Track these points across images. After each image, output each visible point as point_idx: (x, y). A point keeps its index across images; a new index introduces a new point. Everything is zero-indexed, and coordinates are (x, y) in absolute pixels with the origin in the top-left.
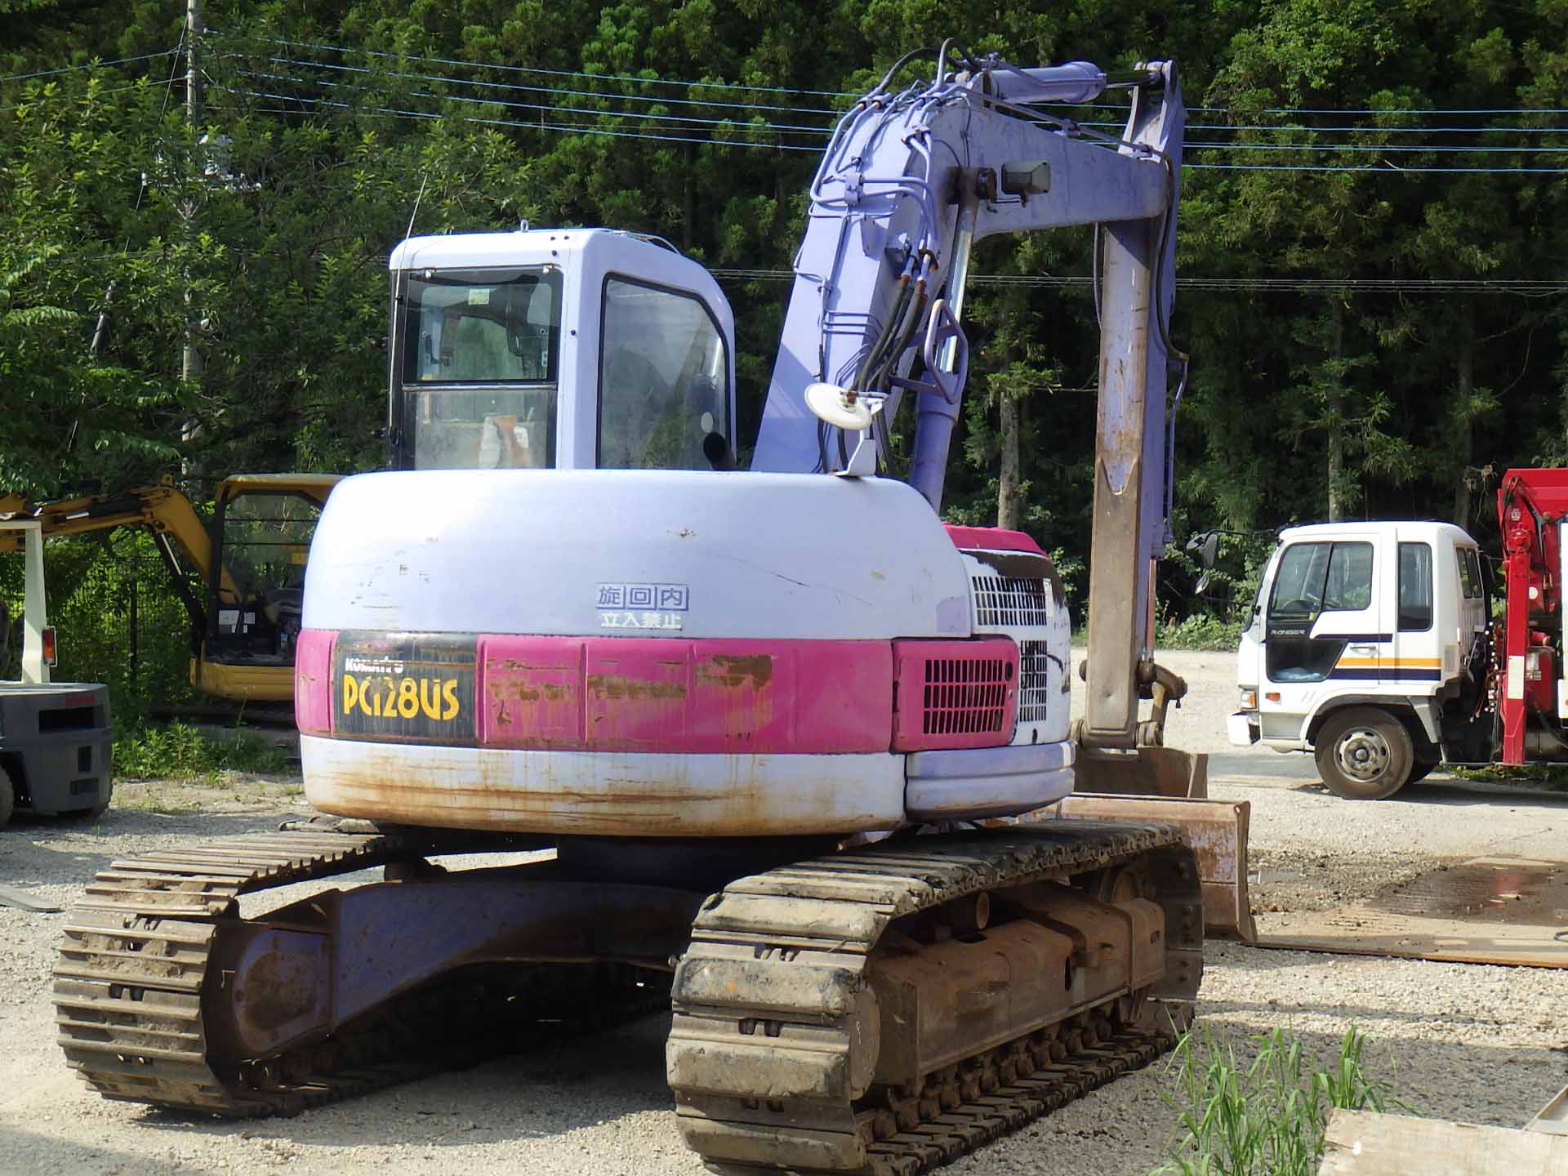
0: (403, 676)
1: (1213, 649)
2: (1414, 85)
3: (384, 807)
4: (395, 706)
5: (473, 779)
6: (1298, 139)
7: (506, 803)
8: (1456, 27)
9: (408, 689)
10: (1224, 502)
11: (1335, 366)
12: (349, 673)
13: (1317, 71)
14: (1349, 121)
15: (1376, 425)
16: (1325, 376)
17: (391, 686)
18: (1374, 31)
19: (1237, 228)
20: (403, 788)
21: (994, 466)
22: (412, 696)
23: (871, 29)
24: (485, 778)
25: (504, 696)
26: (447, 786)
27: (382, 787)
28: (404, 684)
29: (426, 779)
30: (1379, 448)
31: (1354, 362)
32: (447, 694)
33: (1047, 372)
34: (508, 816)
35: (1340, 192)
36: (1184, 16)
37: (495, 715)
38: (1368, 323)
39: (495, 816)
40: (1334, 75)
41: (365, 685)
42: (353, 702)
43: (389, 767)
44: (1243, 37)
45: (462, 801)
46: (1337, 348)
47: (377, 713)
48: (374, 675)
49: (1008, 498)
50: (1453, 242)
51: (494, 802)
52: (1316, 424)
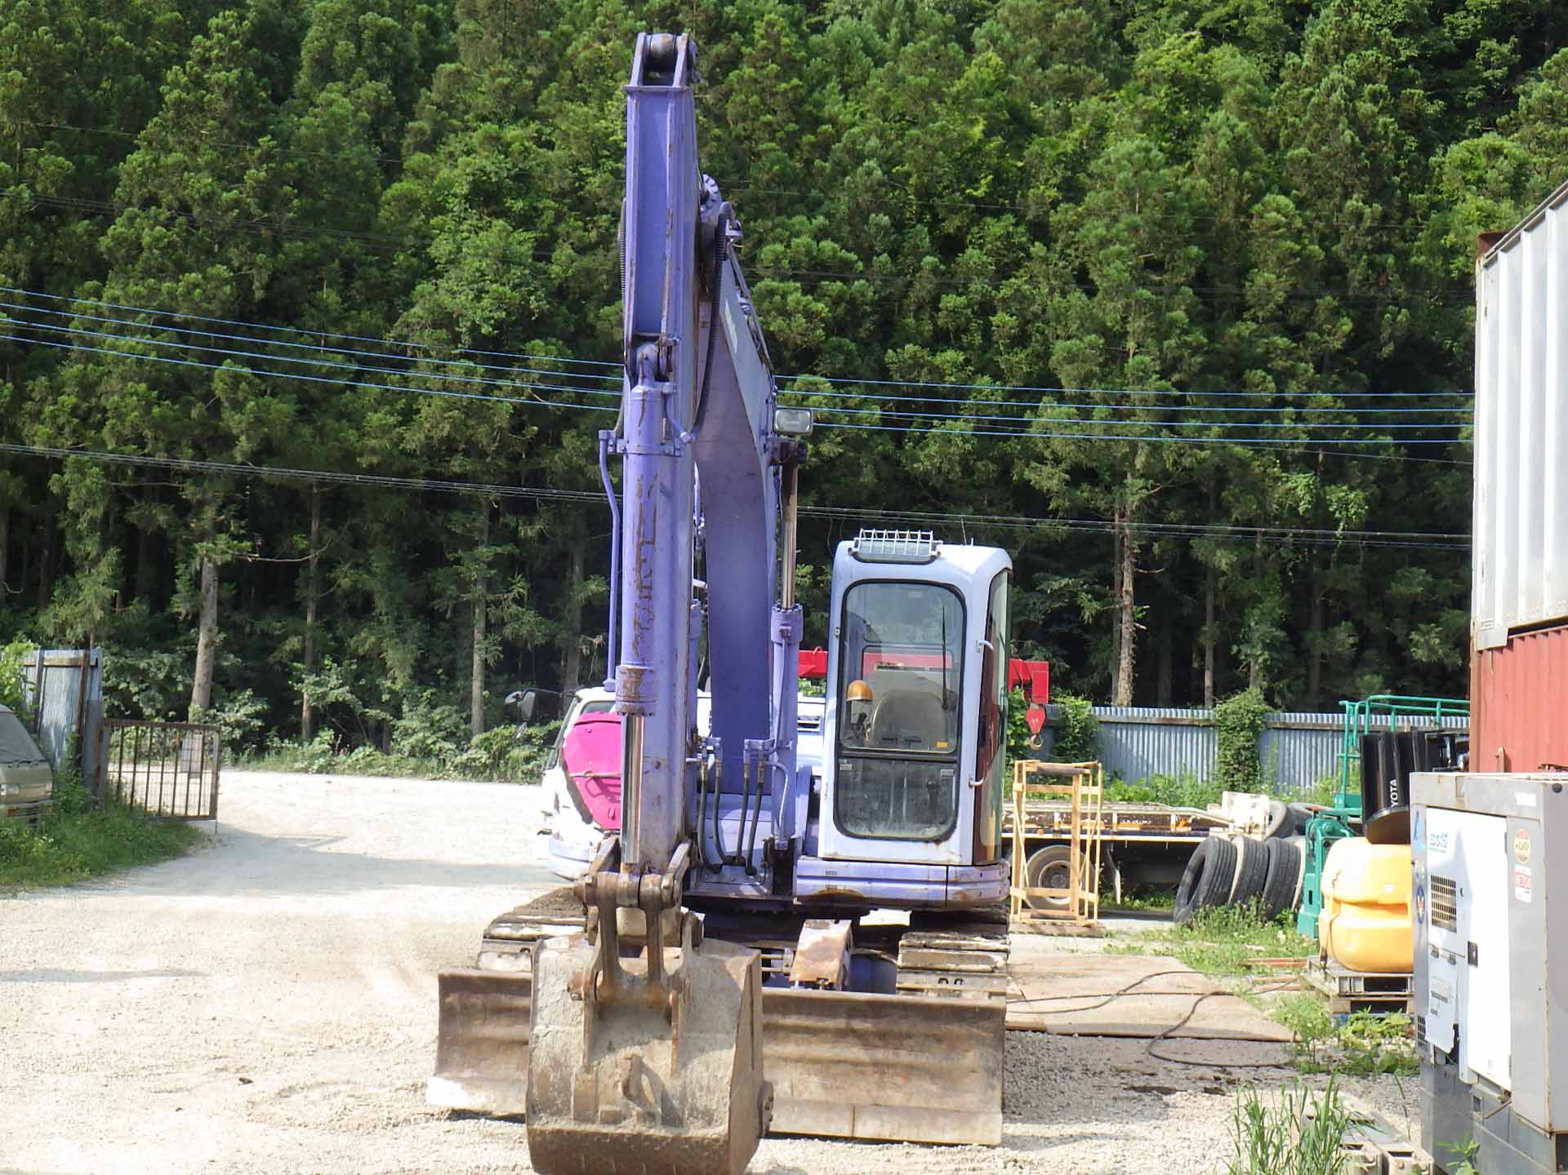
1: (377, 775)
2: (559, 338)
6: (469, 372)
8: (586, 296)
10: (392, 656)
11: (485, 552)
13: (486, 320)
14: (510, 362)
15: (514, 600)
16: (475, 560)
18: (530, 293)
19: (414, 439)
21: (194, 621)
23: (109, 249)
30: (516, 618)
31: (499, 550)
33: (246, 544)
35: (502, 419)
36: (371, 265)
38: (510, 520)
40: (498, 325)
44: (424, 287)
46: (485, 538)
49: (206, 646)
50: (583, 462)
52: (466, 597)
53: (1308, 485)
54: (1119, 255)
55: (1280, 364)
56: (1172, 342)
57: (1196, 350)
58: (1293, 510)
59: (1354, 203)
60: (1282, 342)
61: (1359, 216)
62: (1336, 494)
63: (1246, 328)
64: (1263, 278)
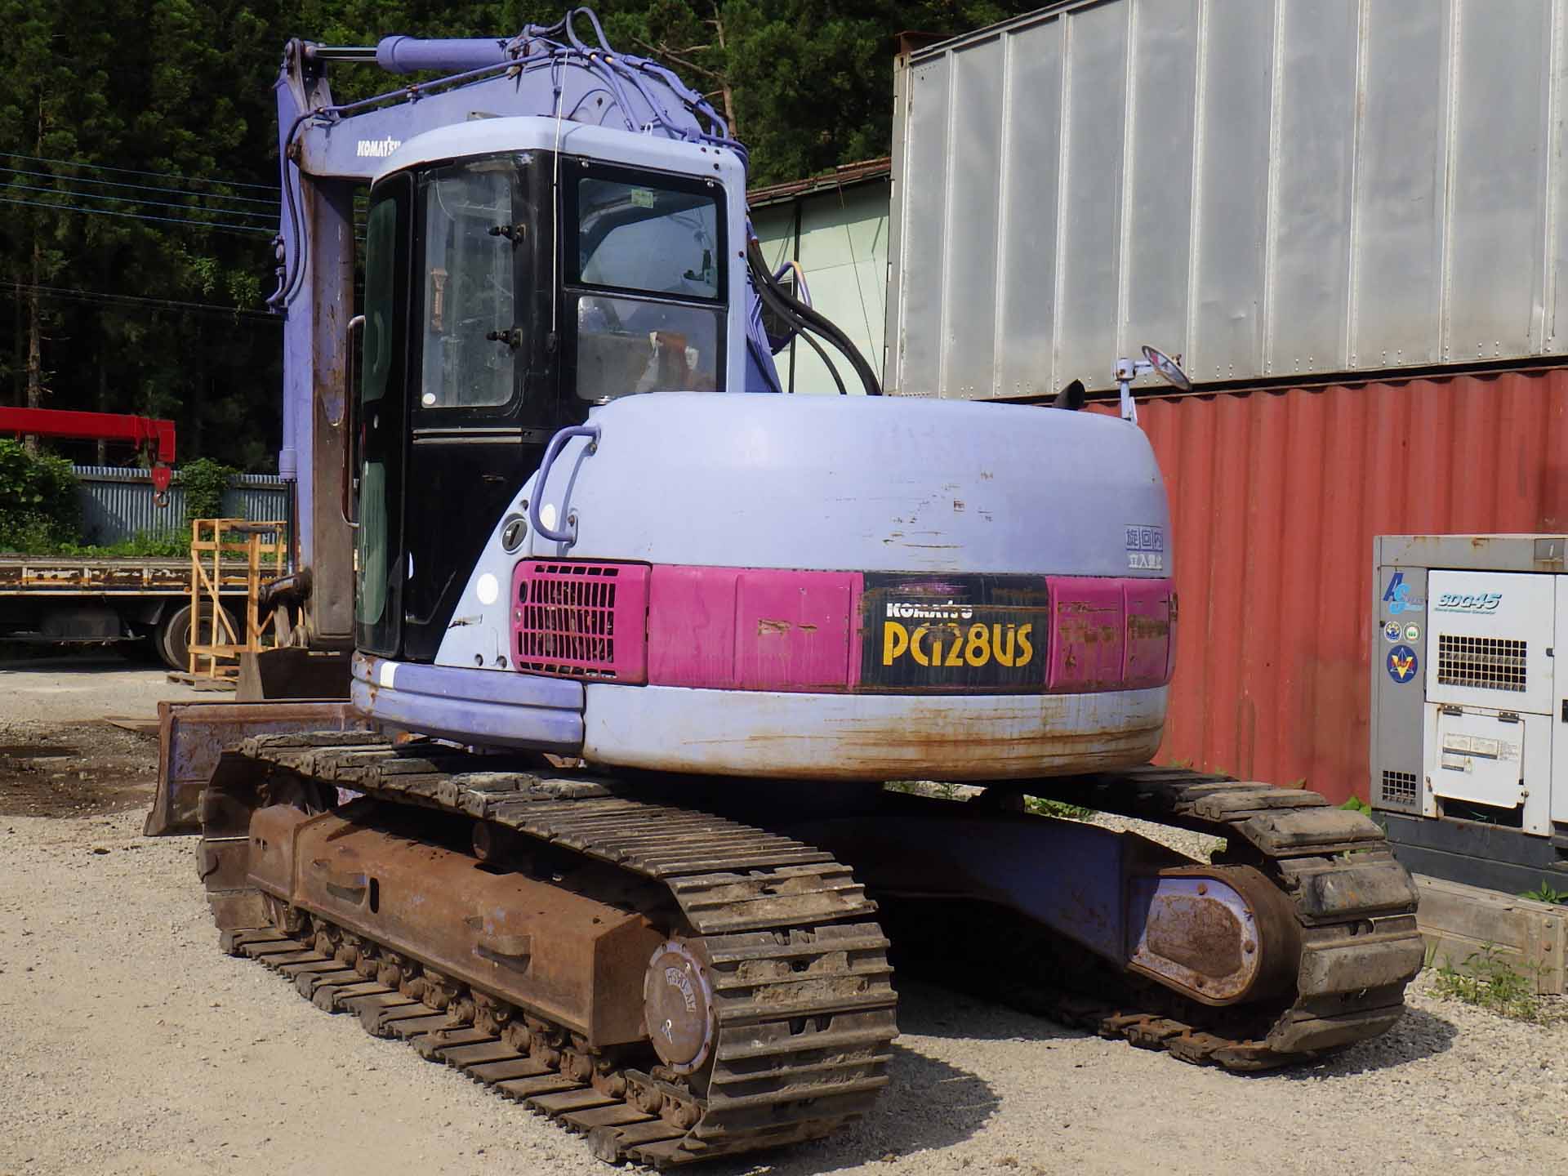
0: (972, 621)
3: (925, 765)
4: (961, 654)
5: (1033, 727)
7: (1059, 749)
9: (978, 635)
12: (893, 619)
17: (957, 632)
20: (956, 743)
22: (983, 643)
24: (1045, 725)
25: (1072, 639)
26: (1007, 736)
27: (928, 742)
28: (973, 630)
29: (987, 730)
32: (1022, 640)
34: (1058, 761)
37: (1064, 660)
39: (1046, 762)
41: (919, 633)
42: (900, 650)
43: (941, 722)
45: (1020, 750)
47: (937, 662)
48: (934, 621)
51: (1049, 749)
53: (211, 269)
54: (38, 30)
55: (185, 154)
56: (92, 122)
57: (114, 133)
58: (198, 290)
59: (245, 14)
60: (188, 134)
61: (251, 28)
62: (237, 278)
63: (153, 117)
64: (170, 72)
